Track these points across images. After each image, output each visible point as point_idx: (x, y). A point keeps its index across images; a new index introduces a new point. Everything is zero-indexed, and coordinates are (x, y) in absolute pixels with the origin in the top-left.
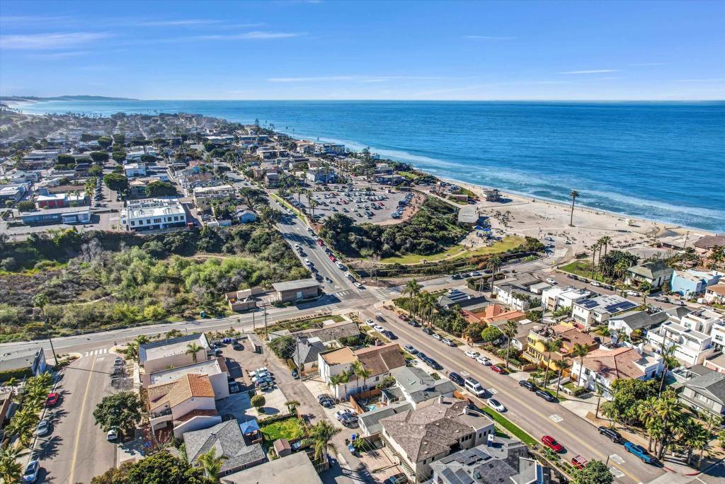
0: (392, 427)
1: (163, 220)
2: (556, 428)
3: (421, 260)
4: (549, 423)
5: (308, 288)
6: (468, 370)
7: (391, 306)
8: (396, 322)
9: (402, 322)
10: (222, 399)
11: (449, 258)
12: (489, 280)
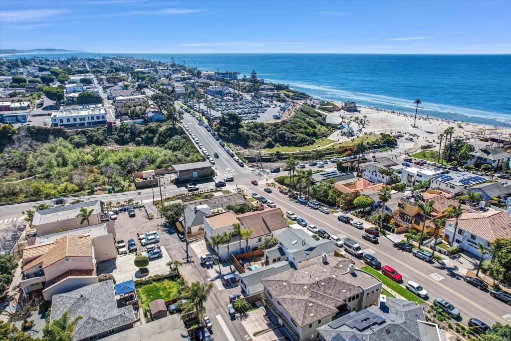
0: (274, 287)
1: (87, 119)
2: (437, 285)
3: (296, 150)
4: (429, 281)
5: (203, 169)
6: (344, 233)
7: (272, 183)
8: (277, 195)
9: (282, 195)
10: (109, 260)
11: (320, 148)
12: (354, 163)
